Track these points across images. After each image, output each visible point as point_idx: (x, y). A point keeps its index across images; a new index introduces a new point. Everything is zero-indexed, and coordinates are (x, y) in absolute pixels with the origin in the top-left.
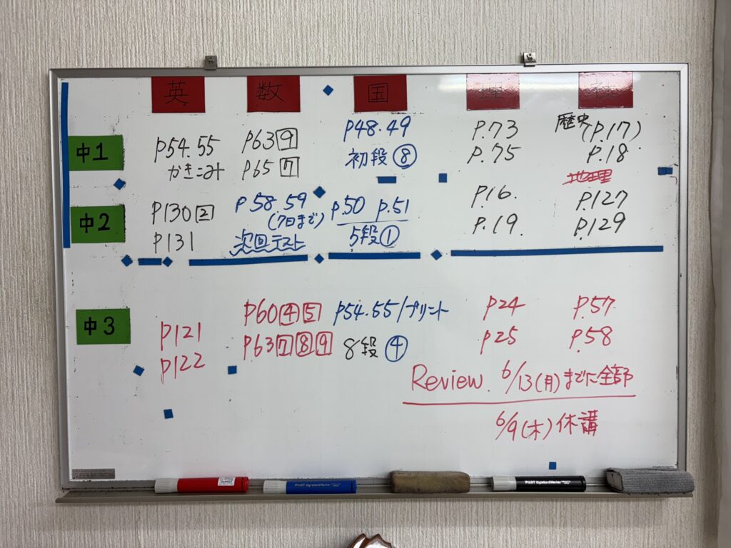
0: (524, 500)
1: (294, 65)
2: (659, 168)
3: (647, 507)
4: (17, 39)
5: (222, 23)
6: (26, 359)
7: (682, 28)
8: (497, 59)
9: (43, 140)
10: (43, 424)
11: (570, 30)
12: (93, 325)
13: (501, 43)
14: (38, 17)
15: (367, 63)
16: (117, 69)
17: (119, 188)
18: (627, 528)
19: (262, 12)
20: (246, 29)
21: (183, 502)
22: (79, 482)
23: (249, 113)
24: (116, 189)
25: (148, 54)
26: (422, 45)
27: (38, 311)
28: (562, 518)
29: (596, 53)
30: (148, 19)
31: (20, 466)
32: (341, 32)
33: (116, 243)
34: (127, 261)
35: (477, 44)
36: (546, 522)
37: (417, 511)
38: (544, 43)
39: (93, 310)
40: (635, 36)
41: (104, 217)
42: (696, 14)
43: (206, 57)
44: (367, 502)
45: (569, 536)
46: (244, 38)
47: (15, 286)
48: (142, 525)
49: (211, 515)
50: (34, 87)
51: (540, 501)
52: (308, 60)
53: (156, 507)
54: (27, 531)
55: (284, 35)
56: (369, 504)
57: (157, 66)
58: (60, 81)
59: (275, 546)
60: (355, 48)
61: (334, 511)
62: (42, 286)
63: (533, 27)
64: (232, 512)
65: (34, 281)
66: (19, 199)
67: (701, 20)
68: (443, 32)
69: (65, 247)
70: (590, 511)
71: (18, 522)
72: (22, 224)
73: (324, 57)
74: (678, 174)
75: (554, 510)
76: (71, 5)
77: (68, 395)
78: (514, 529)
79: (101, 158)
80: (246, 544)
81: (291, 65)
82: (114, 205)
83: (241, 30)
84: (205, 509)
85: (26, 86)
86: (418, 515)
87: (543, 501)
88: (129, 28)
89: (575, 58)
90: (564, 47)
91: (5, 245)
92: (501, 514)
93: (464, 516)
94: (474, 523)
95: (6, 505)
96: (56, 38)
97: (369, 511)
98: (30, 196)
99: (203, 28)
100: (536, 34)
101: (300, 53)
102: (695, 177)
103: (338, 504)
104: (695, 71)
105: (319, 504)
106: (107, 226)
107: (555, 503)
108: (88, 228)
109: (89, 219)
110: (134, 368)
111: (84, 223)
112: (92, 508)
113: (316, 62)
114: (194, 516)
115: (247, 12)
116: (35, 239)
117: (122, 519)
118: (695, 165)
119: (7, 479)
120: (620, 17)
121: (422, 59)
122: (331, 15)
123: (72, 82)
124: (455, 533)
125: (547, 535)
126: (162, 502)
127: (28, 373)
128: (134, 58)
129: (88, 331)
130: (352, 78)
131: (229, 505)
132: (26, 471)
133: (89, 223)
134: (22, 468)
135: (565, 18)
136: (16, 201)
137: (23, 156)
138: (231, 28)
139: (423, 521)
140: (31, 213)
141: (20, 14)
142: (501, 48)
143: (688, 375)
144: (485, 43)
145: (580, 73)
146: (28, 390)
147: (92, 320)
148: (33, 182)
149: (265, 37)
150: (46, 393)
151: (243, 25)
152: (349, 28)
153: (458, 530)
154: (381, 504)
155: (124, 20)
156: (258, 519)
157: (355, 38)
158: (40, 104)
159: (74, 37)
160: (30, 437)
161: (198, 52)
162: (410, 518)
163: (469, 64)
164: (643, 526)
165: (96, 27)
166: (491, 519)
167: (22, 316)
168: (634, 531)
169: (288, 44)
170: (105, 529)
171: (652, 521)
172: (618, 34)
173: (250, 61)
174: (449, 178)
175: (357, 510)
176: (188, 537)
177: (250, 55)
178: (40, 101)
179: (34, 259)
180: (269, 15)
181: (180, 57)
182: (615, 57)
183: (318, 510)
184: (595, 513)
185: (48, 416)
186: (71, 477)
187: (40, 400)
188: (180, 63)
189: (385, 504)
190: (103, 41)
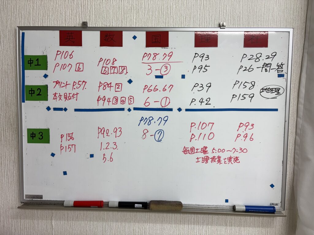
0: (215, 215)
1: (121, 26)
2: (278, 75)
3: (268, 220)
4: (3, 13)
5: (90, 7)
6: (7, 148)
7: (292, 12)
8: (209, 25)
9: (14, 57)
10: (14, 175)
11: (241, 12)
12: (34, 136)
14: (12, 4)
15: (152, 26)
16: (45, 27)
17: (46, 78)
18: (258, 228)
19: (107, 3)
20: (100, 10)
22: (28, 200)
23: (101, 47)
24: (44, 78)
25: (58, 21)
26: (176, 18)
27: (12, 128)
28: (230, 223)
29: (253, 23)
30: (58, 5)
32: (141, 12)
33: (44, 101)
34: (48, 109)
35: (200, 18)
36: (223, 224)
37: (169, 217)
38: (229, 18)
39: (34, 129)
40: (270, 15)
41: (39, 90)
42: (298, 6)
43: (83, 22)
45: (233, 230)
46: (99, 14)
47: (2, 118)
48: (54, 219)
49: (82, 215)
50: (10, 34)
51: (221, 215)
52: (126, 24)
53: (59, 211)
54: (7, 219)
55: (117, 13)
56: (148, 214)
57: (62, 26)
58: (21, 32)
59: (109, 229)
60: (147, 19)
61: (134, 216)
62: (13, 118)
63: (225, 11)
64: (91, 214)
65: (10, 116)
66: (4, 82)
67: (300, 9)
68: (185, 12)
69: (23, 102)
70: (243, 220)
72: (5, 92)
73: (133, 23)
74: (287, 77)
75: (227, 219)
77: (24, 164)
78: (209, 227)
79: (38, 65)
80: (97, 228)
81: (119, 26)
82: (42, 85)
83: (98, 11)
84: (80, 213)
85: (7, 33)
86: (169, 219)
87: (223, 215)
88: (50, 9)
89: (243, 25)
90: (238, 20)
92: (204, 220)
93: (188, 220)
94: (192, 224)
96: (20, 13)
97: (148, 217)
98: (9, 80)
99: (82, 10)
100: (226, 14)
101: (123, 21)
102: (294, 78)
103: (135, 213)
104: (296, 32)
105: (127, 213)
106: (40, 94)
107: (227, 216)
108: (33, 95)
109: (33, 90)
110: (51, 154)
111: (30, 92)
112: (33, 210)
113: (130, 25)
114: (75, 216)
115: (101, 3)
116: (11, 98)
117: (46, 216)
118: (294, 73)
120: (264, 7)
121: (176, 24)
122: (137, 4)
123: (26, 32)
125: (224, 230)
127: (8, 154)
128: (52, 21)
129: (32, 138)
130: (145, 32)
131: (90, 212)
132: (7, 194)
133: (33, 92)
134: (5, 193)
135: (239, 7)
137: (6, 63)
138: (94, 10)
139: (171, 221)
140: (9, 88)
141: (5, 2)
142: (211, 20)
143: (288, 164)
144: (203, 18)
145: (245, 32)
146: (7, 161)
147: (34, 133)
148: (10, 74)
149: (108, 14)
150: (15, 163)
151: (99, 8)
152: (144, 10)
153: (186, 226)
154: (153, 214)
155: (48, 6)
156: (102, 218)
157: (147, 15)
158: (13, 41)
159: (27, 13)
160: (8, 182)
161: (79, 20)
162: (165, 220)
163: (196, 27)
164: (265, 228)
165: (37, 8)
166: (200, 222)
167: (5, 131)
168: (261, 230)
169: (118, 17)
170: (39, 220)
171: (269, 226)
172: (263, 15)
173: (102, 24)
174: (186, 77)
175: (143, 216)
176: (73, 224)
177: (102, 22)
178: (13, 40)
179: (10, 107)
180: (110, 4)
181: (72, 22)
182: (261, 25)
183: (127, 215)
184: (245, 221)
185: (15, 172)
186: (25, 198)
187: (13, 166)
188: (72, 24)
189: (155, 214)
190: (39, 15)
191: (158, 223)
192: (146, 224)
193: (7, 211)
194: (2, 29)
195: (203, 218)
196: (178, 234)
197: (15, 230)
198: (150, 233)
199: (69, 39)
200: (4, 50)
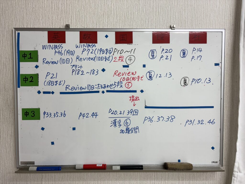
0: (170, 172)
1: (95, 28)
2: (215, 64)
3: (210, 174)
4: (2, 18)
5: (71, 13)
6: (5, 125)
8: (163, 26)
9: (11, 52)
10: (11, 146)
11: (187, 18)
12: (27, 114)
14: (9, 10)
15: (120, 27)
16: (36, 28)
17: (37, 68)
18: (203, 181)
19: (85, 10)
20: (79, 15)
22: (23, 166)
23: (80, 44)
25: (47, 23)
27: (9, 109)
28: (182, 178)
29: (195, 25)
30: (47, 12)
32: (111, 17)
33: (35, 86)
34: (39, 92)
35: (156, 22)
36: (177, 179)
37: (135, 175)
38: (178, 22)
39: (27, 109)
40: (208, 20)
41: (32, 78)
42: (228, 13)
43: (66, 25)
44: (118, 172)
46: (79, 19)
47: (1, 100)
49: (67, 177)
50: (8, 34)
52: (100, 26)
53: (48, 174)
54: (5, 182)
55: (92, 18)
56: (119, 173)
57: (50, 28)
58: (17, 32)
60: (116, 22)
61: (107, 175)
62: (10, 101)
63: (174, 16)
65: (8, 99)
67: (229, 15)
68: (145, 17)
69: (18, 87)
70: (191, 175)
71: (2, 179)
72: (4, 79)
73: (105, 25)
74: (221, 66)
75: (180, 175)
76: (21, 6)
77: (19, 137)
78: (166, 182)
79: (31, 58)
81: (94, 28)
82: (34, 74)
84: (65, 175)
86: (135, 177)
87: (176, 172)
88: (40, 15)
89: (188, 27)
90: (184, 23)
92: (162, 177)
93: (150, 177)
94: (153, 180)
96: (16, 17)
97: (119, 175)
98: (6, 70)
99: (65, 15)
100: (175, 18)
101: (97, 24)
102: (227, 66)
103: (109, 173)
104: (227, 32)
105: (103, 173)
106: (32, 81)
107: (180, 173)
108: (26, 81)
109: (26, 78)
110: (41, 128)
111: (25, 79)
112: (27, 174)
113: (103, 27)
114: (61, 177)
115: (80, 10)
116: (8, 85)
117: (37, 178)
118: (227, 63)
120: (203, 14)
121: (138, 26)
122: (108, 11)
123: (21, 32)
127: (6, 129)
128: (42, 24)
129: (26, 116)
130: (115, 32)
131: (73, 174)
132: (5, 162)
134: (3, 161)
135: (185, 14)
136: (2, 72)
137: (4, 57)
138: (74, 15)
139: (137, 179)
140: (7, 76)
141: (3, 9)
142: (164, 23)
143: (224, 131)
144: (159, 21)
145: (190, 32)
146: (5, 135)
147: (27, 112)
148: (8, 66)
149: (86, 18)
150: (12, 136)
152: (114, 16)
153: (148, 182)
155: (39, 12)
156: (82, 178)
157: (116, 19)
158: (10, 40)
159: (22, 17)
160: (6, 150)
161: (63, 23)
162: (132, 178)
163: (153, 28)
164: (209, 181)
165: (29, 14)
166: (159, 178)
167: (4, 111)
168: (205, 182)
169: (93, 21)
170: (31, 181)
171: (211, 179)
172: (202, 19)
173: (81, 26)
174: (146, 66)
175: (115, 175)
177: (81, 24)
178: (10, 38)
179: (8, 91)
180: (87, 11)
181: (57, 25)
182: (201, 26)
183: (102, 175)
184: (193, 177)
185: (12, 144)
186: (20, 164)
187: (10, 138)
188: (57, 26)
189: (124, 173)
190: (31, 19)
191: (127, 181)
192: (117, 182)
193: (5, 175)
194: (1, 30)
195: (161, 175)
199: (56, 37)
200: (3, 46)
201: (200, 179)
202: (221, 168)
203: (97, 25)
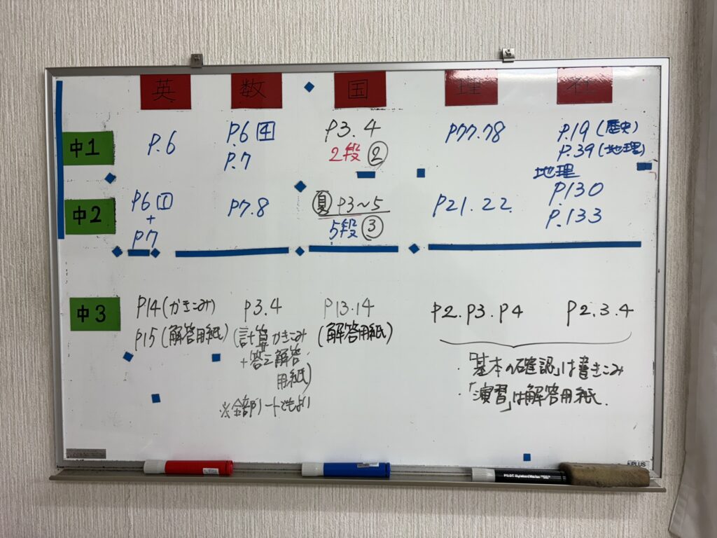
0: (499, 490)
1: (277, 63)
2: (638, 164)
3: (623, 500)
4: (15, 39)
5: (208, 22)
6: (24, 344)
7: (664, 22)
8: (476, 55)
9: (39, 136)
10: (40, 405)
11: (550, 25)
12: (85, 313)
13: (480, 39)
14: (34, 19)
15: (348, 59)
16: (108, 67)
17: (110, 182)
18: (602, 520)
19: (247, 11)
20: (230, 28)
21: (170, 483)
22: (70, 461)
23: (233, 110)
24: (107, 183)
25: (137, 53)
27: (35, 298)
28: (537, 509)
29: (576, 48)
30: (138, 19)
31: (18, 444)
32: (322, 30)
33: (107, 235)
34: (117, 252)
35: (456, 40)
36: (520, 512)
37: (394, 499)
38: (523, 38)
39: (85, 299)
40: (616, 31)
41: (96, 210)
42: (678, 8)
43: (193, 55)
44: (346, 487)
45: (544, 525)
46: (228, 37)
47: (14, 275)
48: (132, 503)
49: (197, 496)
50: (31, 85)
51: (515, 491)
52: (290, 57)
53: (144, 486)
54: (26, 504)
55: (268, 34)
56: (347, 489)
57: (145, 65)
58: (54, 80)
59: (257, 527)
60: (336, 44)
61: (313, 496)
62: (39, 277)
63: (512, 23)
64: (216, 492)
65: (32, 270)
66: (18, 192)
67: (684, 14)
68: (423, 28)
69: (59, 238)
70: (565, 502)
71: (17, 497)
72: (21, 216)
73: (306, 54)
74: (657, 169)
75: (529, 501)
76: (65, 6)
77: (63, 378)
78: (489, 518)
79: (93, 153)
80: (230, 524)
81: (274, 63)
82: (104, 198)
83: (226, 29)
84: (191, 491)
85: (24, 84)
86: (394, 502)
87: (518, 491)
88: (119, 29)
89: (554, 53)
90: (544, 42)
91: (4, 236)
92: (476, 502)
93: (440, 504)
94: (449, 511)
95: (6, 481)
96: (51, 38)
97: (348, 496)
98: (27, 189)
99: (189, 28)
100: (515, 29)
101: (283, 50)
102: (675, 173)
103: (317, 489)
104: (677, 65)
105: (299, 489)
106: (98, 219)
107: (529, 494)
108: (81, 220)
109: (82, 211)
110: (123, 354)
111: (77, 215)
112: (84, 485)
113: (298, 59)
114: (181, 496)
115: (232, 10)
116: (32, 230)
117: (113, 497)
118: (676, 160)
119: (8, 456)
120: (600, 12)
121: (402, 56)
122: (313, 13)
123: (67, 81)
124: (431, 520)
125: (522, 525)
126: (151, 482)
127: (26, 357)
128: (123, 55)
129: (80, 318)
130: (332, 76)
131: (214, 487)
132: (24, 449)
133: (82, 215)
134: (21, 446)
135: (544, 14)
136: (14, 194)
137: (21, 151)
138: (216, 28)
139: (400, 507)
140: (29, 206)
141: (18, 15)
142: (481, 44)
143: (666, 371)
144: (464, 39)
145: (559, 68)
146: (26, 373)
147: (85, 308)
148: (30, 176)
149: (249, 35)
150: (43, 376)
151: (228, 23)
152: (330, 26)
153: (433, 517)
154: (358, 490)
155: (115, 20)
156: (241, 501)
157: (337, 36)
158: (37, 102)
159: (68, 37)
160: (28, 417)
161: (185, 50)
162: (387, 505)
163: (449, 60)
164: (618, 520)
165: (89, 28)
166: (465, 507)
167: (21, 304)
168: (609, 524)
169: (271, 42)
170: (97, 506)
172: (598, 31)
173: (235, 59)
174: (427, 173)
175: (336, 495)
176: (175, 516)
177: (234, 53)
178: (36, 98)
179: (31, 250)
180: (252, 13)
181: (168, 56)
182: (595, 51)
183: (298, 494)
184: (570, 505)
185: (44, 398)
186: (65, 456)
187: (37, 383)
188: (168, 60)
189: (362, 489)
190: (95, 41)
191: (370, 512)
192: (342, 515)
193: (26, 487)
194: (12, 74)
195: (473, 497)
196: (415, 535)
197: (44, 529)
198: (352, 535)
199: (163, 93)
200: (16, 121)
201: (592, 513)
202: (657, 482)
203: (283, 55)
